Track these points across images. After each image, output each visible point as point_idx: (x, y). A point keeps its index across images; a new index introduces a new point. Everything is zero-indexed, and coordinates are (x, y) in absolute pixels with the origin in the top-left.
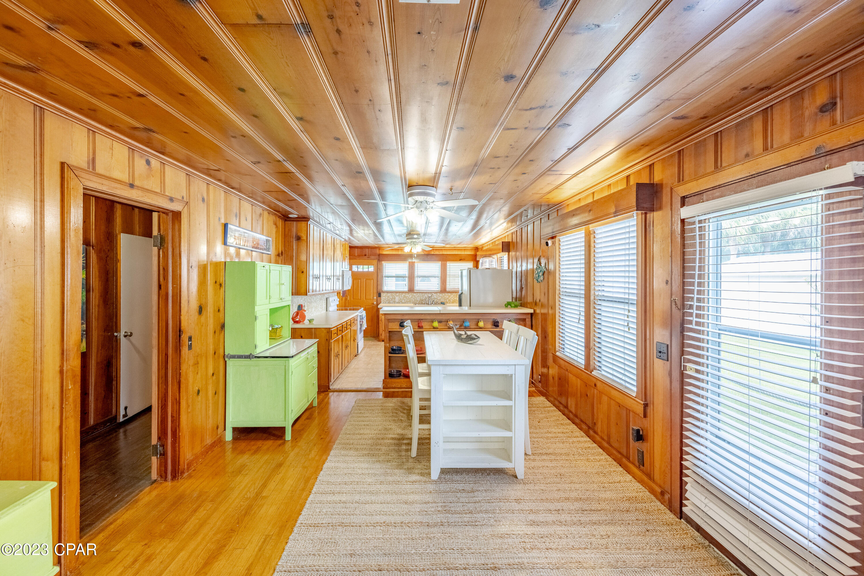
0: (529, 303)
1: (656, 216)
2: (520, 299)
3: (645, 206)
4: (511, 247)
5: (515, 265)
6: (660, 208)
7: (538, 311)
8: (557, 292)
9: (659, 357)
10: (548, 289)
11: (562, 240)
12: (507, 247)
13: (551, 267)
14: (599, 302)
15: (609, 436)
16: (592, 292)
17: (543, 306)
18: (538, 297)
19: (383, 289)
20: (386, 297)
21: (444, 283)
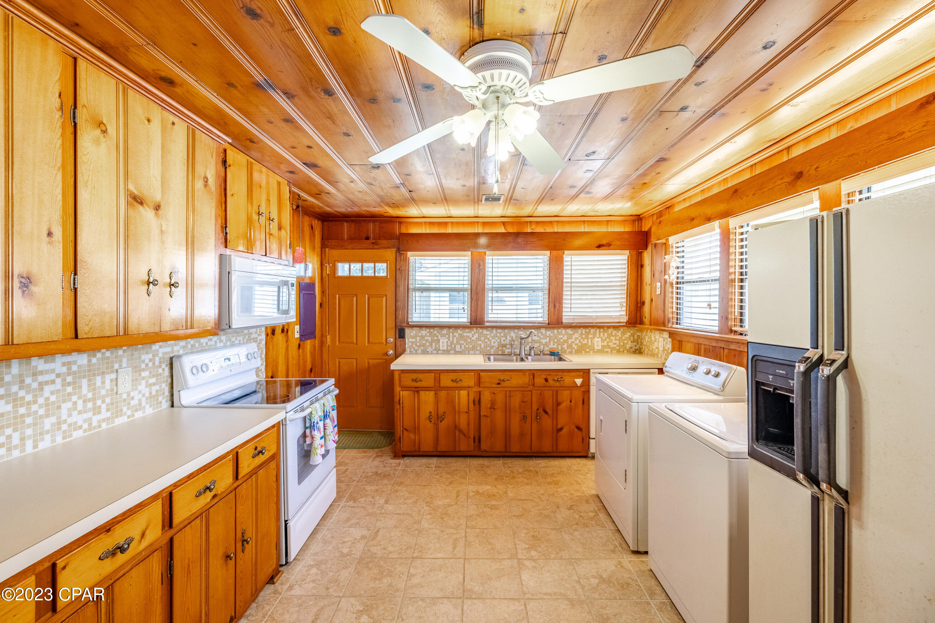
19: (410, 320)
20: (418, 339)
21: (557, 305)
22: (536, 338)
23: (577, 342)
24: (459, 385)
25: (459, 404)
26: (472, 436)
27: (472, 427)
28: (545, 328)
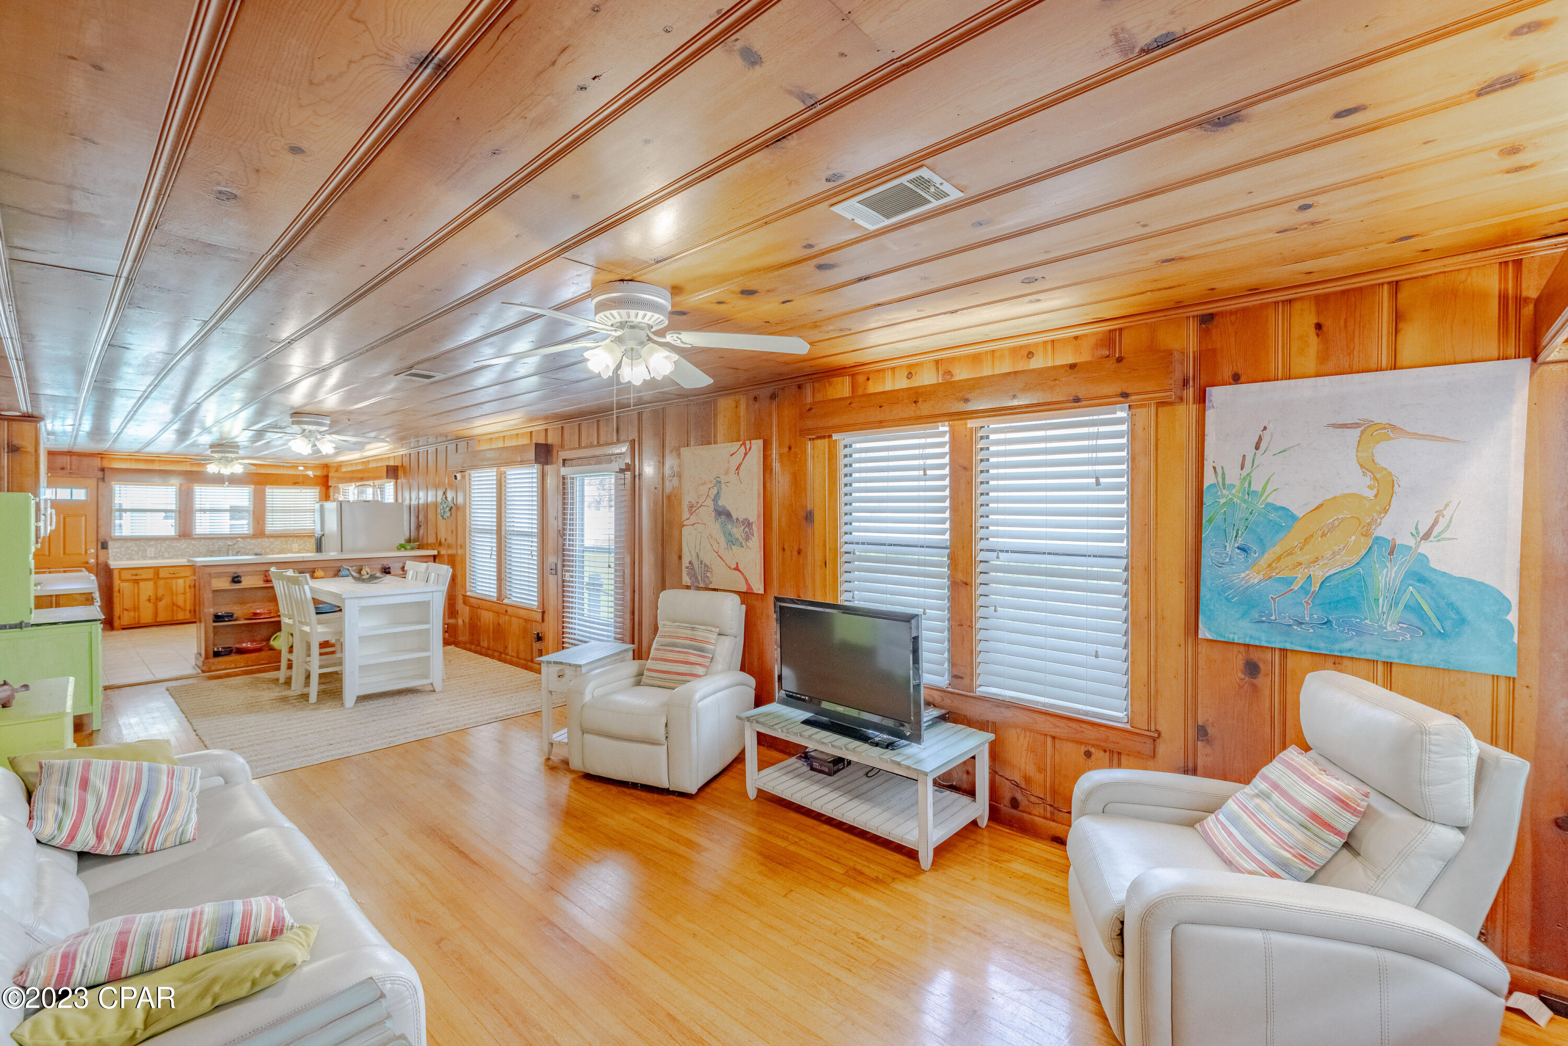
0: (430, 544)
1: (548, 468)
2: (417, 540)
3: (542, 460)
4: (400, 473)
5: (407, 495)
6: (552, 463)
7: (443, 552)
8: (468, 529)
9: (551, 574)
10: (457, 527)
11: (473, 475)
12: (393, 472)
13: (460, 500)
14: (509, 537)
15: (518, 653)
16: (503, 528)
17: (449, 546)
18: (443, 535)
19: (112, 535)
20: (123, 549)
21: (261, 522)
22: (241, 545)
23: (278, 547)
24: (177, 575)
25: (177, 588)
26: (188, 609)
27: (188, 601)
28: (251, 538)
